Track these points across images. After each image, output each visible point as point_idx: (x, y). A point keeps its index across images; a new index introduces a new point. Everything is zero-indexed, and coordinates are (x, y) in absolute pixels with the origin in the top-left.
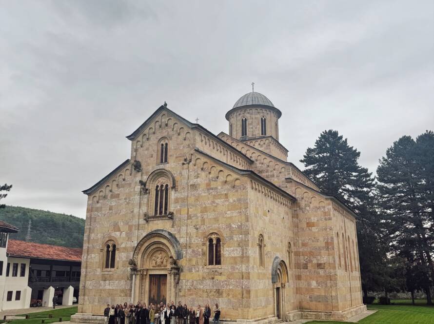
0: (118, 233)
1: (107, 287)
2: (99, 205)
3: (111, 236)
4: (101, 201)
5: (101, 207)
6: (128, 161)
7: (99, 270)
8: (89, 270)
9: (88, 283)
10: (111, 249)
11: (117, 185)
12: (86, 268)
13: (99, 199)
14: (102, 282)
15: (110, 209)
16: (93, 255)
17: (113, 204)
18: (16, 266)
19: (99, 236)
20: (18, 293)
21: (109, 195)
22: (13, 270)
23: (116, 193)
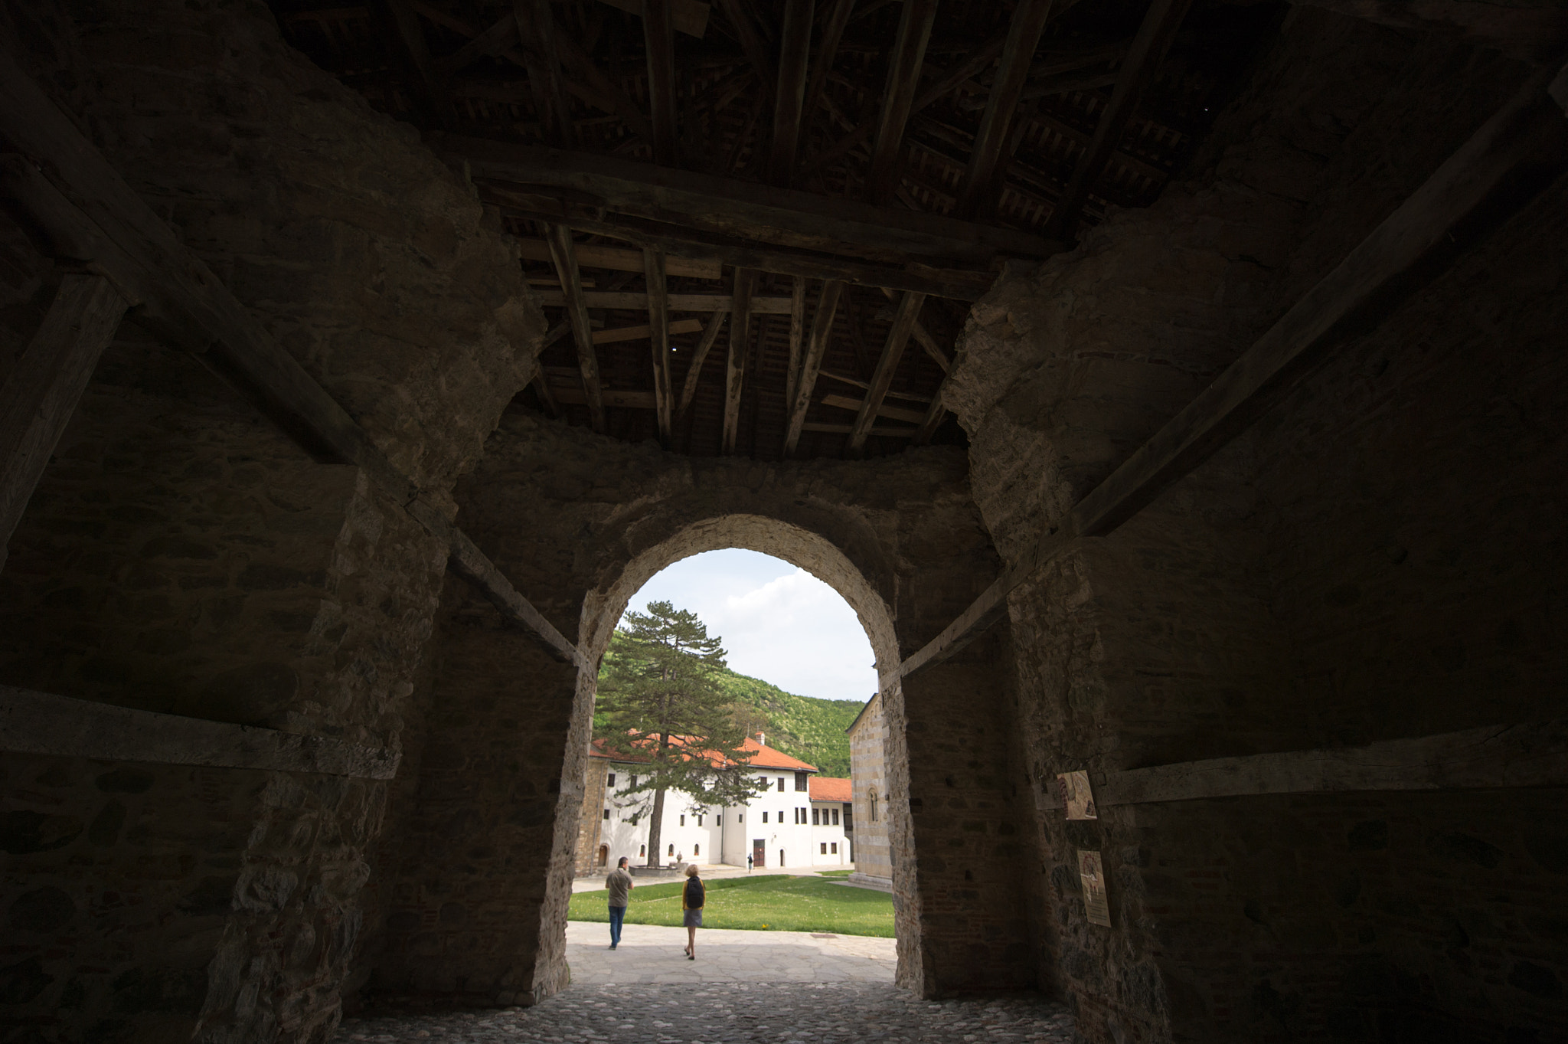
0: (877, 780)
1: (875, 844)
2: (859, 747)
3: (871, 784)
4: (860, 742)
5: (861, 750)
6: (875, 694)
7: (867, 823)
8: (859, 822)
9: (860, 837)
10: (874, 799)
11: (871, 723)
12: (857, 819)
13: (859, 740)
14: (870, 837)
15: (869, 752)
16: (861, 806)
17: (870, 746)
18: (826, 812)
19: (863, 783)
20: (834, 845)
21: (866, 736)
22: (824, 818)
23: (872, 732)
